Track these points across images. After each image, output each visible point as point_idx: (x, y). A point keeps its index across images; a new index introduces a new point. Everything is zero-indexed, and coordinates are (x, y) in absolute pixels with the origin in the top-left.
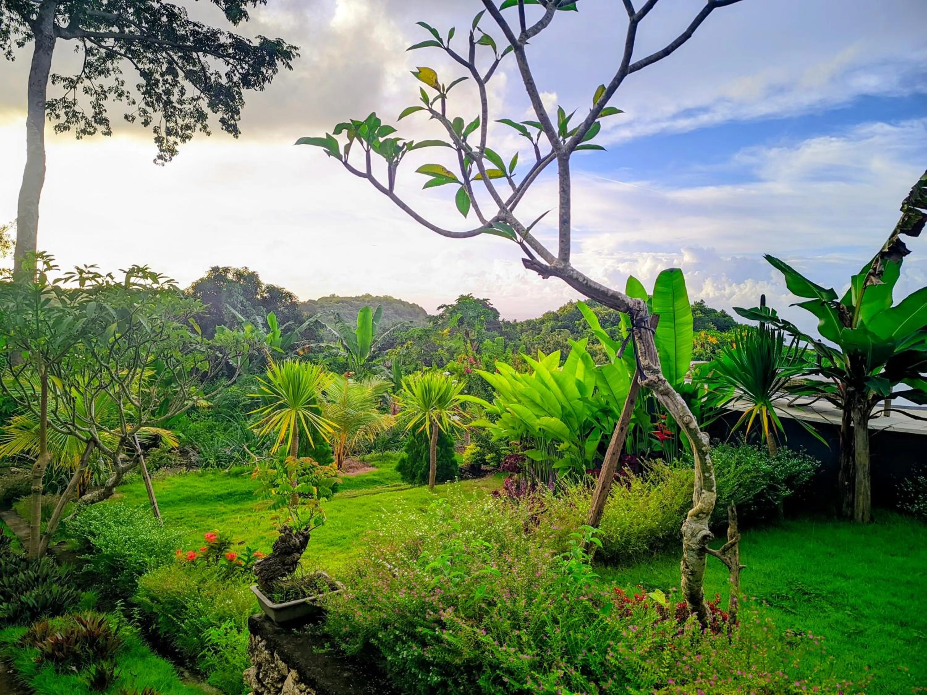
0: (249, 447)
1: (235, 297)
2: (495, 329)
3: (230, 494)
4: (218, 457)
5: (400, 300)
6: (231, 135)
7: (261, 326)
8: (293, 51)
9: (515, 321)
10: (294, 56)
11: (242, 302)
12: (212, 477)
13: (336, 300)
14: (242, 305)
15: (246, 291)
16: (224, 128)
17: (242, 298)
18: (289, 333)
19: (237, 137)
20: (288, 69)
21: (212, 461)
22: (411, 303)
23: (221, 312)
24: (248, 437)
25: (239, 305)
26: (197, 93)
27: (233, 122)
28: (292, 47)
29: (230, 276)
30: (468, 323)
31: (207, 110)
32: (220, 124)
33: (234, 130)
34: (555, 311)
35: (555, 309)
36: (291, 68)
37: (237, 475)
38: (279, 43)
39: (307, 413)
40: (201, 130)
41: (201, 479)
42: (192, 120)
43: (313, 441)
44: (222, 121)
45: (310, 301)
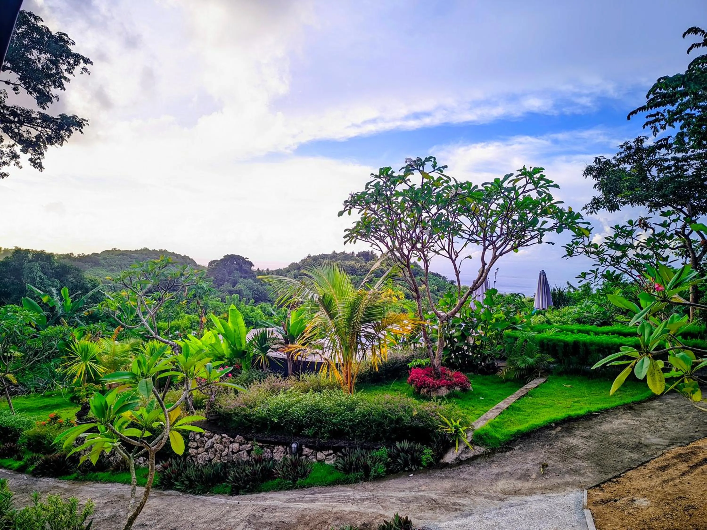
0: (56, 381)
1: (35, 273)
2: (250, 277)
3: (46, 406)
4: (35, 388)
5: (173, 253)
6: (37, 170)
7: (56, 295)
8: (84, 122)
9: (268, 270)
10: (84, 125)
11: (40, 276)
12: (34, 398)
13: (117, 253)
14: (41, 279)
15: (43, 268)
16: (32, 164)
17: (40, 274)
18: (77, 300)
19: (42, 171)
20: (80, 133)
21: (32, 389)
22: (183, 255)
23: (22, 282)
24: (54, 375)
25: (38, 279)
26: (12, 142)
27: (38, 161)
28: (84, 120)
29: (30, 256)
30: (199, 296)
31: (19, 153)
32: (29, 162)
33: (39, 166)
34: (298, 262)
35: (298, 261)
36: (82, 133)
37: (49, 396)
38: (74, 117)
39: (91, 363)
40: (14, 165)
41: (27, 400)
42: (8, 158)
43: (94, 375)
44: (31, 160)
45: (93, 254)
